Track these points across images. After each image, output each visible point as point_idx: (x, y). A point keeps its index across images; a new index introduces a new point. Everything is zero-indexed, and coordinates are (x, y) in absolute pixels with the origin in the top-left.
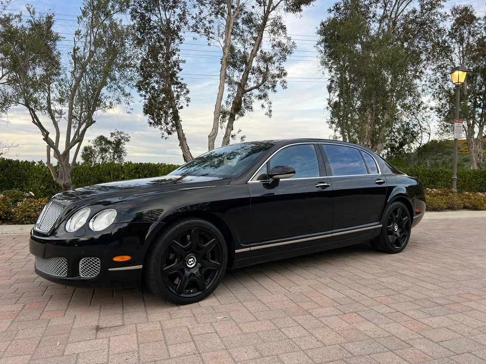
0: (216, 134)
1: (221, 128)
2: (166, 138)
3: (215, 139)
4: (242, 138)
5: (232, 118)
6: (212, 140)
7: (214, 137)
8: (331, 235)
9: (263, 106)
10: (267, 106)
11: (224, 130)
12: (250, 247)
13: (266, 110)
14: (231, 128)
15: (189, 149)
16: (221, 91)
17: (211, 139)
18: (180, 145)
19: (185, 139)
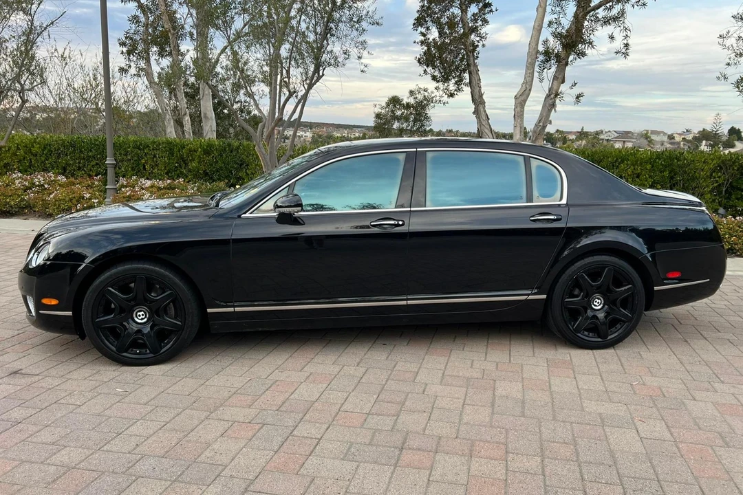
0: (527, 92)
1: (541, 80)
2: (444, 103)
3: (525, 101)
4: (577, 98)
5: (562, 63)
6: (520, 103)
7: (523, 98)
8: (404, 303)
9: (612, 37)
10: (619, 36)
11: (546, 85)
12: (234, 306)
13: (618, 44)
14: (560, 80)
15: (488, 119)
16: (540, 14)
17: (519, 100)
18: (474, 113)
19: (483, 103)
